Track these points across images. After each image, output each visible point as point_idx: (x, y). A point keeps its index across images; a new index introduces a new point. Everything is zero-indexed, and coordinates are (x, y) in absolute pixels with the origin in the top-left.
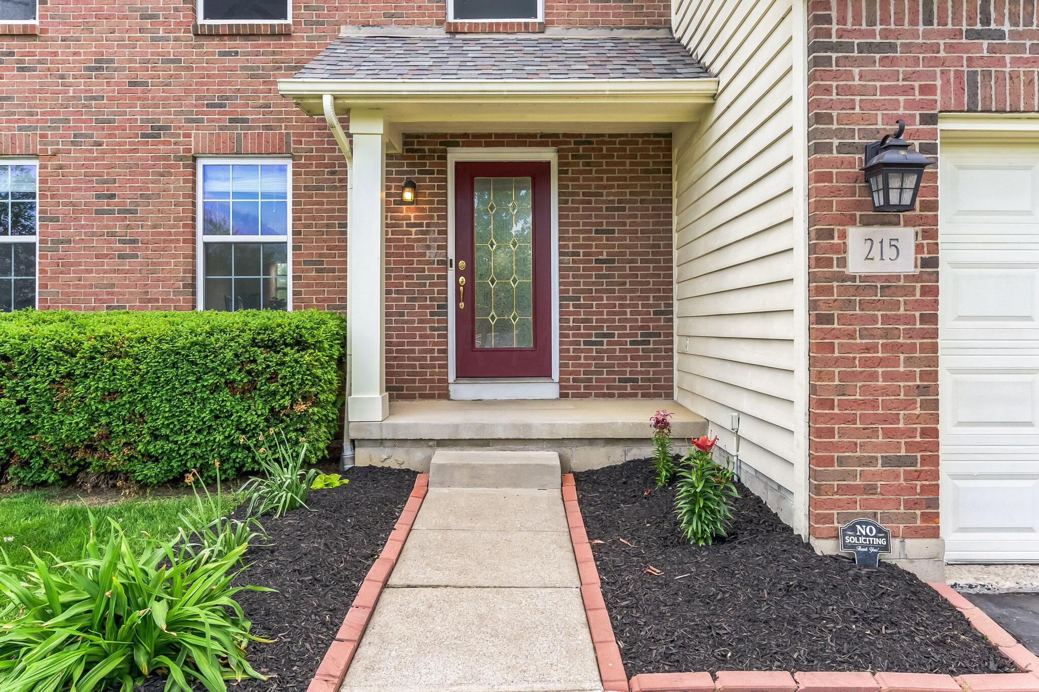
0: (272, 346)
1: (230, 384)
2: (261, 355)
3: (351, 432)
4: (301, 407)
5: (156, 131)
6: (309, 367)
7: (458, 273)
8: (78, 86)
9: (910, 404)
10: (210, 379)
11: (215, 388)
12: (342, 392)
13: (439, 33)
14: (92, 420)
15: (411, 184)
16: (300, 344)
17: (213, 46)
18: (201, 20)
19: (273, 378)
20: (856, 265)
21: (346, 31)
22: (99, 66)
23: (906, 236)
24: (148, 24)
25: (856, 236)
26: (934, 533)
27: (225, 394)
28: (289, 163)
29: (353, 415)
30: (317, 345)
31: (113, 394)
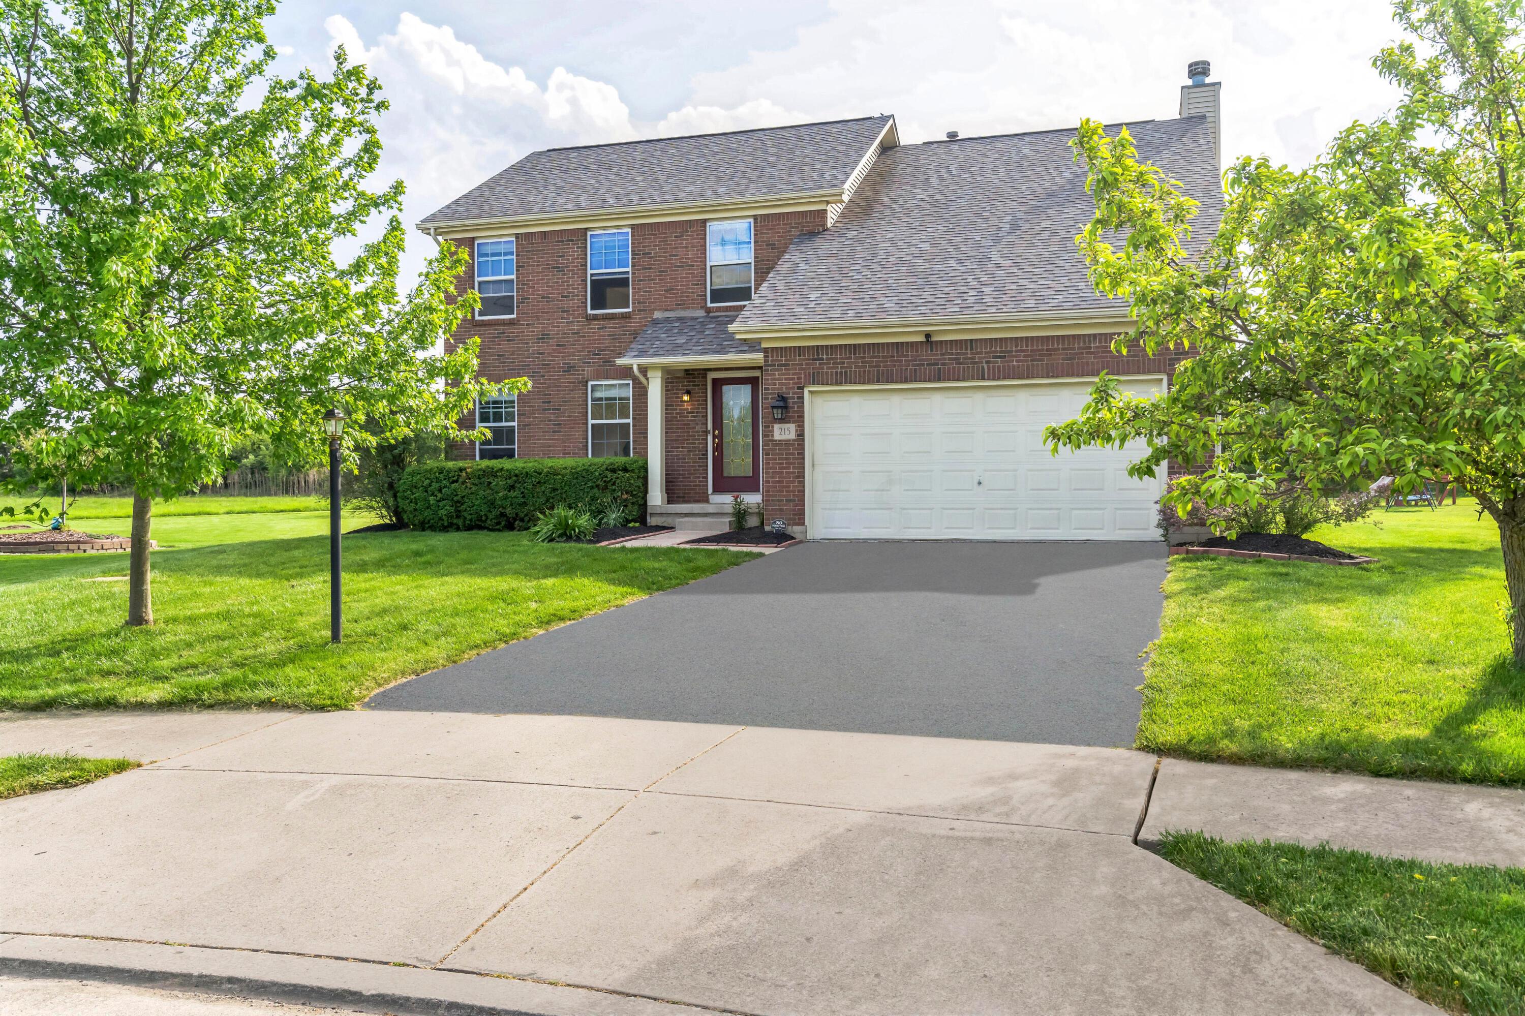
0: (614, 471)
1: (597, 486)
2: (609, 474)
3: (649, 511)
4: (625, 496)
5: (569, 369)
6: (628, 479)
7: (714, 437)
8: (534, 348)
9: (794, 482)
10: (590, 484)
11: (592, 488)
12: (646, 492)
13: (701, 313)
14: (547, 501)
15: (688, 393)
16: (625, 470)
17: (595, 325)
18: (590, 312)
19: (614, 484)
20: (777, 436)
21: (657, 315)
22: (543, 337)
23: (792, 427)
24: (565, 315)
25: (777, 427)
26: (803, 524)
27: (596, 490)
28: (630, 382)
29: (650, 503)
30: (633, 471)
31: (554, 490)
